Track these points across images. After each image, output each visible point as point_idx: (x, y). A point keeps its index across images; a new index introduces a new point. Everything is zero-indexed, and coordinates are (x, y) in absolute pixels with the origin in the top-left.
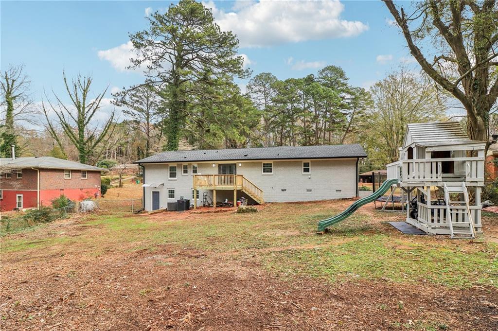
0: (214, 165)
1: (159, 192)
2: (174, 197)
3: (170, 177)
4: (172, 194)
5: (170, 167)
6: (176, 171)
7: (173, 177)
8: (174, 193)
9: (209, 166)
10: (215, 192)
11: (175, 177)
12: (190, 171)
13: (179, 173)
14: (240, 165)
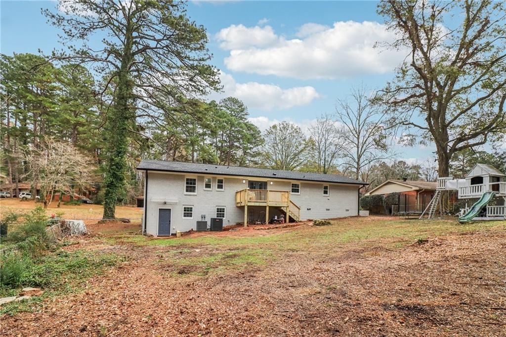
0: (244, 182)
1: (170, 209)
2: (191, 216)
3: (187, 191)
4: (188, 212)
5: (187, 179)
6: (195, 184)
7: (191, 191)
8: (191, 211)
9: (239, 181)
10: (267, 208)
11: (194, 191)
12: (214, 186)
13: (200, 187)
14: (272, 183)
